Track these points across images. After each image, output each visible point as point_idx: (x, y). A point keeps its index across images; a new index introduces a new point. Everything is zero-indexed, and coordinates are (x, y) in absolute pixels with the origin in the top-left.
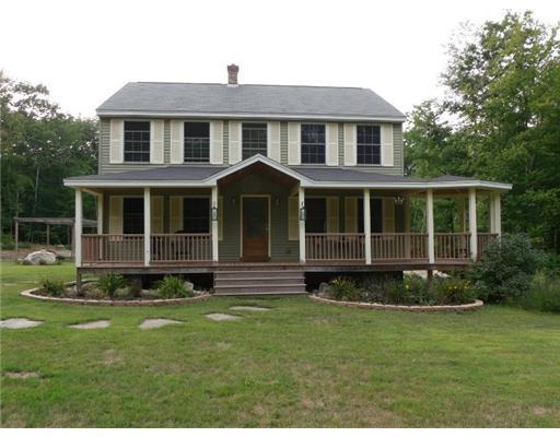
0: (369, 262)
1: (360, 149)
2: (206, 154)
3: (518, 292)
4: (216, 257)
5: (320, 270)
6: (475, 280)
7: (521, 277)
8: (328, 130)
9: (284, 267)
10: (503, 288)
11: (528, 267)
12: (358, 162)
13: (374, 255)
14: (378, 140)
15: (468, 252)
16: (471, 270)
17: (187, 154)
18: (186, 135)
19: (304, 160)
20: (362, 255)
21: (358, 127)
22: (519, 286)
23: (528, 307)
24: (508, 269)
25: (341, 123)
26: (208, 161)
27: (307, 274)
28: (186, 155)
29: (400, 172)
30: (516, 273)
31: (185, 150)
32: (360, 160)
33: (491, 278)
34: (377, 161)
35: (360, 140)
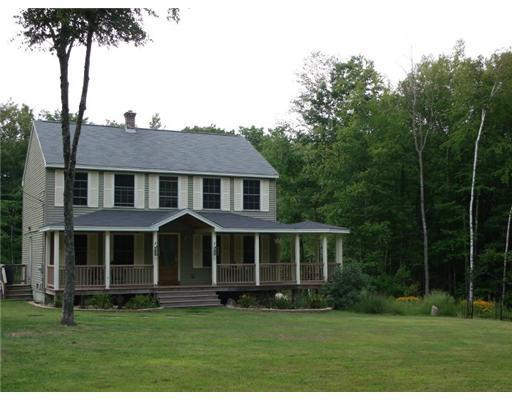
0: (258, 284)
1: (245, 198)
2: (132, 200)
3: (352, 302)
4: (156, 281)
5: (226, 290)
6: (326, 295)
7: (353, 293)
8: (222, 183)
9: (202, 288)
10: (343, 300)
11: (358, 286)
12: (245, 208)
13: (261, 279)
14: (258, 191)
15: (321, 276)
16: (324, 288)
17: (117, 199)
18: (116, 184)
19: (205, 206)
20: (253, 278)
21: (245, 182)
22: (352, 298)
23: (358, 311)
24: (346, 287)
25: (232, 178)
26: (133, 205)
27: (218, 293)
28: (116, 201)
29: (273, 218)
30: (350, 290)
31: (115, 196)
32: (245, 207)
33: (336, 293)
34: (258, 207)
35: (245, 191)
